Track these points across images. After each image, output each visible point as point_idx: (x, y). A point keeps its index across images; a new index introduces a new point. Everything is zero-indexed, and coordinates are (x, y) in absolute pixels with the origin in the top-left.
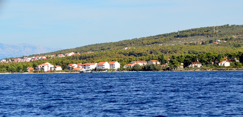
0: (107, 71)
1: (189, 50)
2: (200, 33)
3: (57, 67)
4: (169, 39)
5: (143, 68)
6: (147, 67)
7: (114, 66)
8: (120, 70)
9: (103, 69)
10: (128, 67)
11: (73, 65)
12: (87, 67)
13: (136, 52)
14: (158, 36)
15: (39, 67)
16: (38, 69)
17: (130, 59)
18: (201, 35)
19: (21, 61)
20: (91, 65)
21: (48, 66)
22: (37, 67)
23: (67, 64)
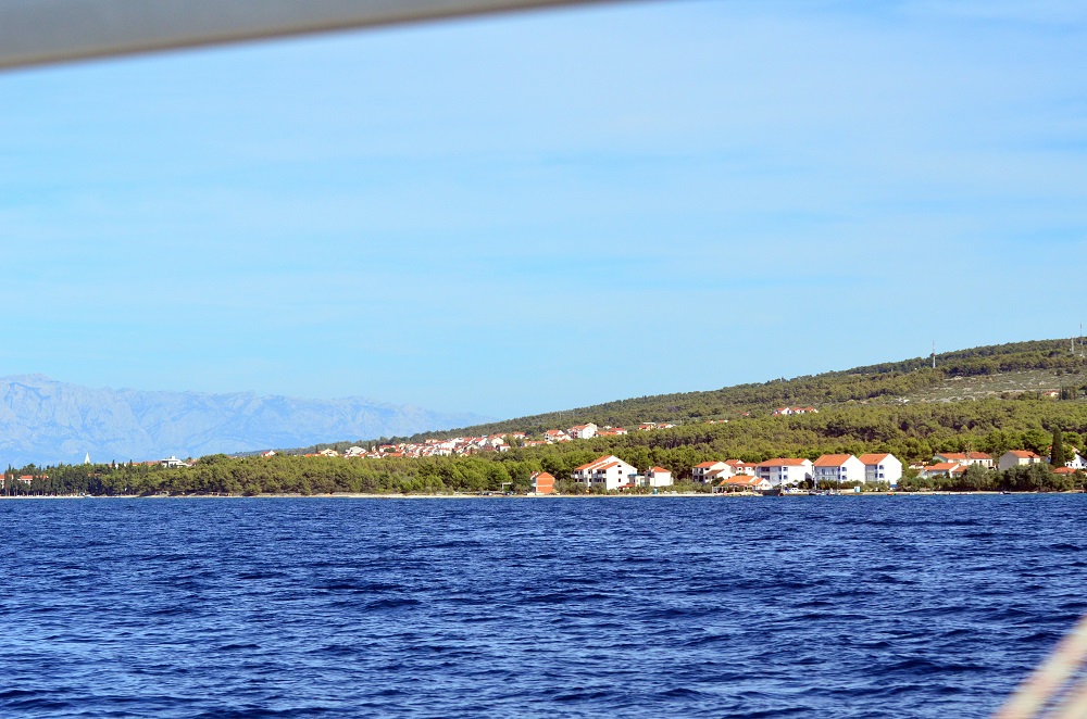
0: (858, 488)
1: (1044, 416)
2: (1033, 361)
3: (656, 474)
4: (926, 381)
5: (1002, 478)
6: (1017, 474)
7: (880, 472)
8: (909, 484)
9: (842, 481)
10: (935, 474)
11: (714, 467)
12: (773, 474)
13: (853, 423)
14: (857, 371)
15: (585, 472)
16: (581, 480)
17: (908, 446)
18: (1036, 366)
19: (421, 452)
20: (790, 468)
21: (620, 469)
22: (577, 473)
23: (674, 461)
